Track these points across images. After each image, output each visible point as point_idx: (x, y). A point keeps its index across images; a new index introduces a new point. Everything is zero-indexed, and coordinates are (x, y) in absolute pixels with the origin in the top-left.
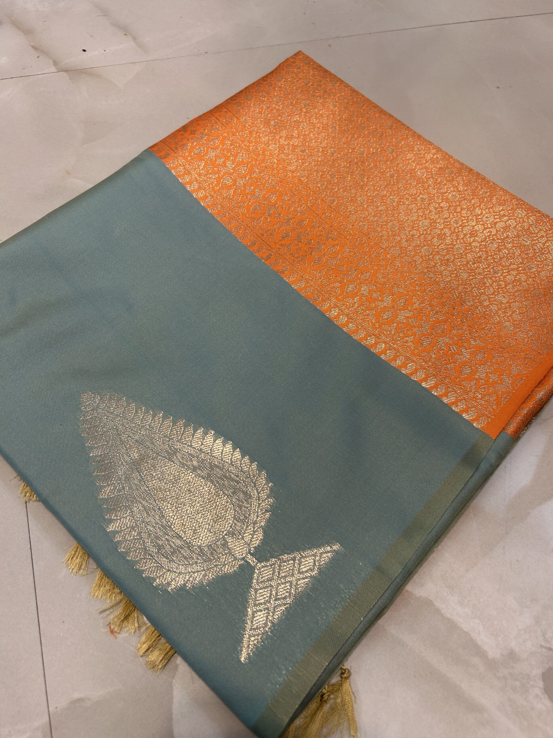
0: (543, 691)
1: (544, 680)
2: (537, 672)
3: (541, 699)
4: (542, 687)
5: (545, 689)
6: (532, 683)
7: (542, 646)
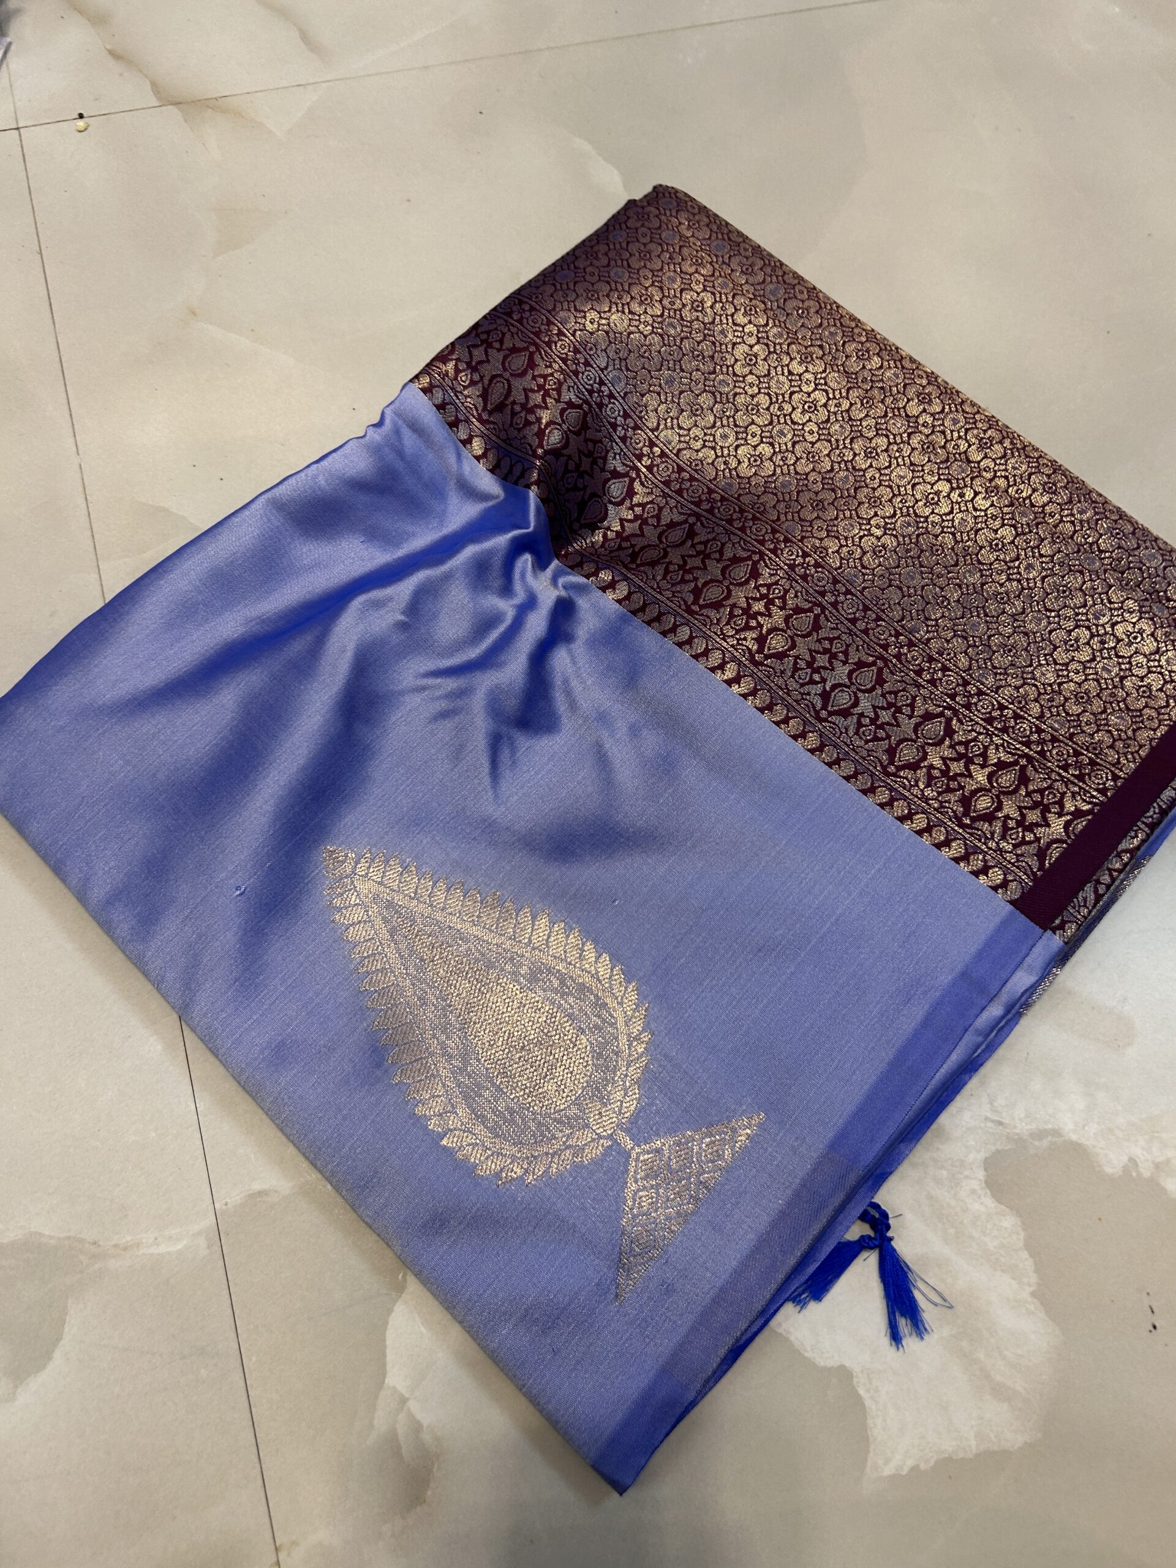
0: (984, 1185)
1: (986, 1170)
2: (976, 1157)
3: (979, 1197)
4: (982, 1178)
5: (986, 1182)
6: (967, 1173)
7: (987, 1119)
